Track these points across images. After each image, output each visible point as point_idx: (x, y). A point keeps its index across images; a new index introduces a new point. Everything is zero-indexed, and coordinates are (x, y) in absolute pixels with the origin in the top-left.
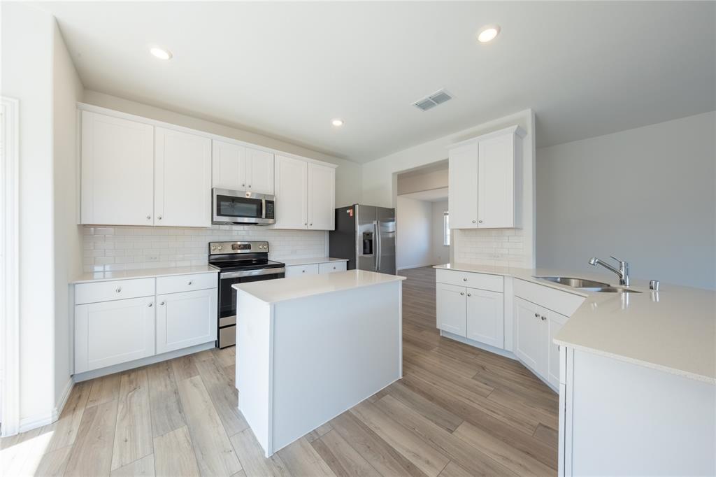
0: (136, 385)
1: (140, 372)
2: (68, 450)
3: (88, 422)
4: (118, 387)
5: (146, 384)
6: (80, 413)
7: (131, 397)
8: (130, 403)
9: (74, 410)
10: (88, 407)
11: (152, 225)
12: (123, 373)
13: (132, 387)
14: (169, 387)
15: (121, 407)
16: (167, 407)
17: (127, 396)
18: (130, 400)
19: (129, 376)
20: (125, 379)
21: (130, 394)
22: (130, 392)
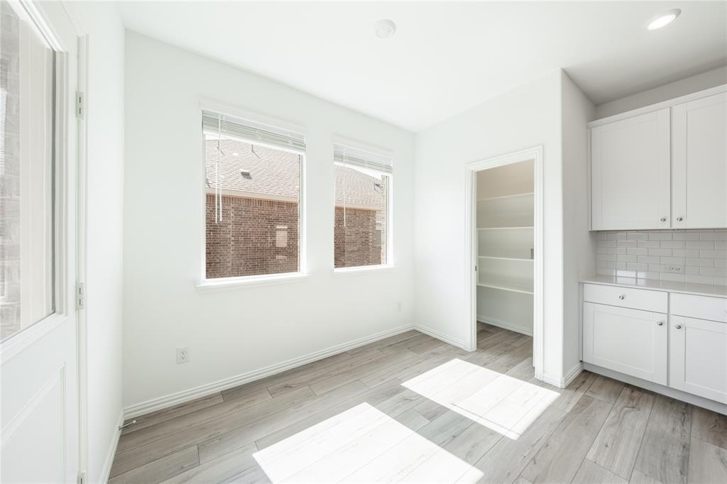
0: (636, 405)
1: (645, 395)
2: (564, 415)
3: (582, 406)
4: (618, 395)
5: (648, 411)
6: (580, 395)
7: (627, 412)
8: (623, 417)
9: (577, 389)
10: (586, 394)
11: (669, 228)
12: (627, 385)
13: (630, 405)
14: (677, 435)
15: (613, 414)
16: (664, 453)
17: (622, 409)
18: (625, 414)
19: (632, 391)
20: (627, 391)
21: (626, 409)
22: (627, 407)
